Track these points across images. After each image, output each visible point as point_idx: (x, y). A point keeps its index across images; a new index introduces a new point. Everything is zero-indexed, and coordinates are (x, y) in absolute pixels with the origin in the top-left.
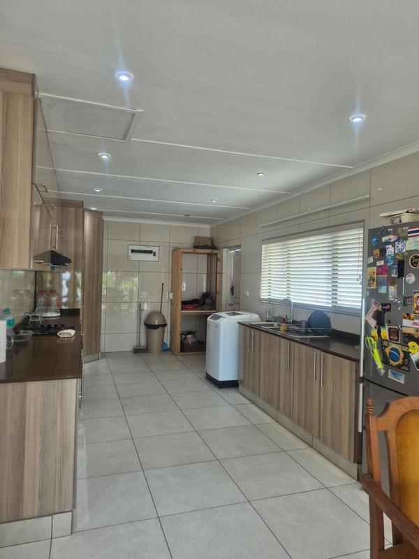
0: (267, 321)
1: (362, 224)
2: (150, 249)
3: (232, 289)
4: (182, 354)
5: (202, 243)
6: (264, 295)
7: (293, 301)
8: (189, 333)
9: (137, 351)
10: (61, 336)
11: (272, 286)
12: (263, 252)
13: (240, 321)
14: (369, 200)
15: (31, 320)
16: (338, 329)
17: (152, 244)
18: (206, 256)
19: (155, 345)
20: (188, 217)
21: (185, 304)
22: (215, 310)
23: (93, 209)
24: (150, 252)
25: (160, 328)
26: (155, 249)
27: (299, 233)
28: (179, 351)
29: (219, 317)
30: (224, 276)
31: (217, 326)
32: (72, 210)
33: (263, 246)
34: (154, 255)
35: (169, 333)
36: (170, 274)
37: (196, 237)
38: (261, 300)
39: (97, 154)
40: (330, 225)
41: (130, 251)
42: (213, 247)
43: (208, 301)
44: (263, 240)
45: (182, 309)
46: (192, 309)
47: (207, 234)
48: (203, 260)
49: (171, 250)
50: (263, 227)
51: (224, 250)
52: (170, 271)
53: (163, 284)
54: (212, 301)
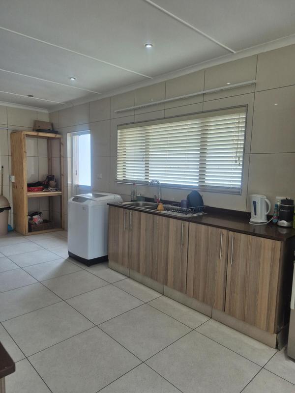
0: (132, 201)
1: (244, 108)
4: (30, 233)
5: (43, 127)
7: (160, 182)
8: (35, 214)
12: (119, 137)
13: (109, 202)
14: (254, 85)
16: (211, 206)
18: (45, 141)
22: (61, 191)
25: (5, 211)
27: (165, 118)
28: (27, 231)
30: (69, 160)
33: (119, 131)
36: (10, 157)
37: (35, 121)
38: (117, 181)
40: (205, 110)
42: (54, 131)
43: (52, 183)
44: (118, 126)
45: (29, 192)
46: (38, 191)
47: (46, 119)
49: (10, 132)
50: (118, 112)
51: (68, 134)
52: (10, 154)
53: (2, 167)
54: (55, 183)
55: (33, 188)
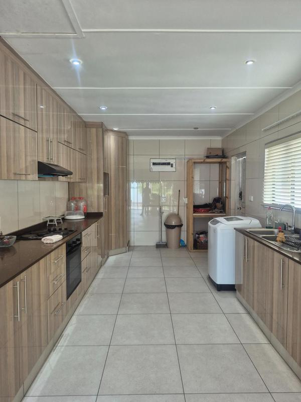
0: (267, 228)
2: (168, 161)
3: (241, 194)
4: (195, 251)
5: (213, 153)
6: (267, 200)
8: (201, 233)
9: (159, 246)
10: (45, 242)
11: (276, 190)
12: (266, 156)
15: (48, 223)
17: (169, 157)
18: (217, 165)
19: (173, 241)
20: (197, 130)
21: (196, 208)
22: (225, 213)
23: (116, 129)
24: (169, 164)
25: (176, 228)
26: (172, 162)
28: (192, 248)
29: (218, 222)
30: (233, 182)
31: (215, 231)
32: (94, 130)
33: (266, 150)
34: (172, 166)
35: (186, 232)
36: (186, 182)
37: (208, 149)
38: (264, 205)
39: (68, 61)
41: (152, 164)
42: (224, 156)
43: (219, 205)
44: (265, 144)
45: (194, 212)
46: (204, 212)
47: (219, 145)
48: (216, 168)
49: (186, 161)
50: (265, 131)
51: (232, 158)
52: (186, 180)
53: (179, 191)
54: (222, 205)
55: (201, 209)
